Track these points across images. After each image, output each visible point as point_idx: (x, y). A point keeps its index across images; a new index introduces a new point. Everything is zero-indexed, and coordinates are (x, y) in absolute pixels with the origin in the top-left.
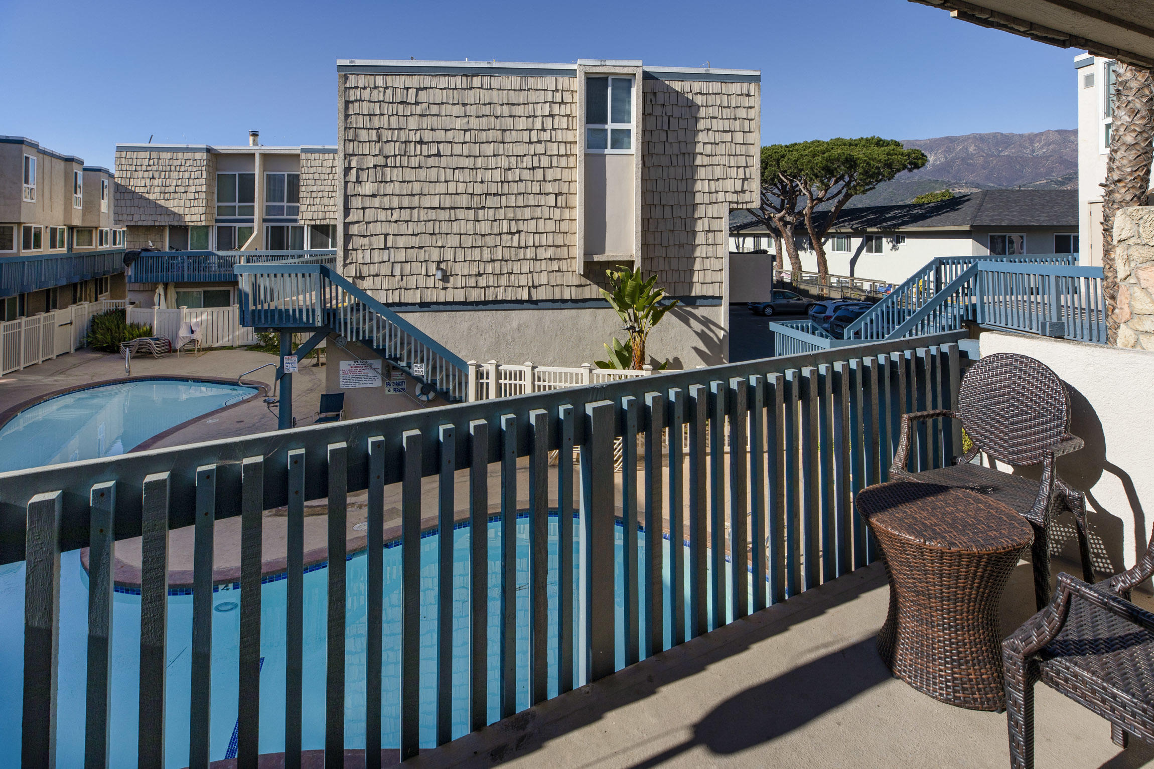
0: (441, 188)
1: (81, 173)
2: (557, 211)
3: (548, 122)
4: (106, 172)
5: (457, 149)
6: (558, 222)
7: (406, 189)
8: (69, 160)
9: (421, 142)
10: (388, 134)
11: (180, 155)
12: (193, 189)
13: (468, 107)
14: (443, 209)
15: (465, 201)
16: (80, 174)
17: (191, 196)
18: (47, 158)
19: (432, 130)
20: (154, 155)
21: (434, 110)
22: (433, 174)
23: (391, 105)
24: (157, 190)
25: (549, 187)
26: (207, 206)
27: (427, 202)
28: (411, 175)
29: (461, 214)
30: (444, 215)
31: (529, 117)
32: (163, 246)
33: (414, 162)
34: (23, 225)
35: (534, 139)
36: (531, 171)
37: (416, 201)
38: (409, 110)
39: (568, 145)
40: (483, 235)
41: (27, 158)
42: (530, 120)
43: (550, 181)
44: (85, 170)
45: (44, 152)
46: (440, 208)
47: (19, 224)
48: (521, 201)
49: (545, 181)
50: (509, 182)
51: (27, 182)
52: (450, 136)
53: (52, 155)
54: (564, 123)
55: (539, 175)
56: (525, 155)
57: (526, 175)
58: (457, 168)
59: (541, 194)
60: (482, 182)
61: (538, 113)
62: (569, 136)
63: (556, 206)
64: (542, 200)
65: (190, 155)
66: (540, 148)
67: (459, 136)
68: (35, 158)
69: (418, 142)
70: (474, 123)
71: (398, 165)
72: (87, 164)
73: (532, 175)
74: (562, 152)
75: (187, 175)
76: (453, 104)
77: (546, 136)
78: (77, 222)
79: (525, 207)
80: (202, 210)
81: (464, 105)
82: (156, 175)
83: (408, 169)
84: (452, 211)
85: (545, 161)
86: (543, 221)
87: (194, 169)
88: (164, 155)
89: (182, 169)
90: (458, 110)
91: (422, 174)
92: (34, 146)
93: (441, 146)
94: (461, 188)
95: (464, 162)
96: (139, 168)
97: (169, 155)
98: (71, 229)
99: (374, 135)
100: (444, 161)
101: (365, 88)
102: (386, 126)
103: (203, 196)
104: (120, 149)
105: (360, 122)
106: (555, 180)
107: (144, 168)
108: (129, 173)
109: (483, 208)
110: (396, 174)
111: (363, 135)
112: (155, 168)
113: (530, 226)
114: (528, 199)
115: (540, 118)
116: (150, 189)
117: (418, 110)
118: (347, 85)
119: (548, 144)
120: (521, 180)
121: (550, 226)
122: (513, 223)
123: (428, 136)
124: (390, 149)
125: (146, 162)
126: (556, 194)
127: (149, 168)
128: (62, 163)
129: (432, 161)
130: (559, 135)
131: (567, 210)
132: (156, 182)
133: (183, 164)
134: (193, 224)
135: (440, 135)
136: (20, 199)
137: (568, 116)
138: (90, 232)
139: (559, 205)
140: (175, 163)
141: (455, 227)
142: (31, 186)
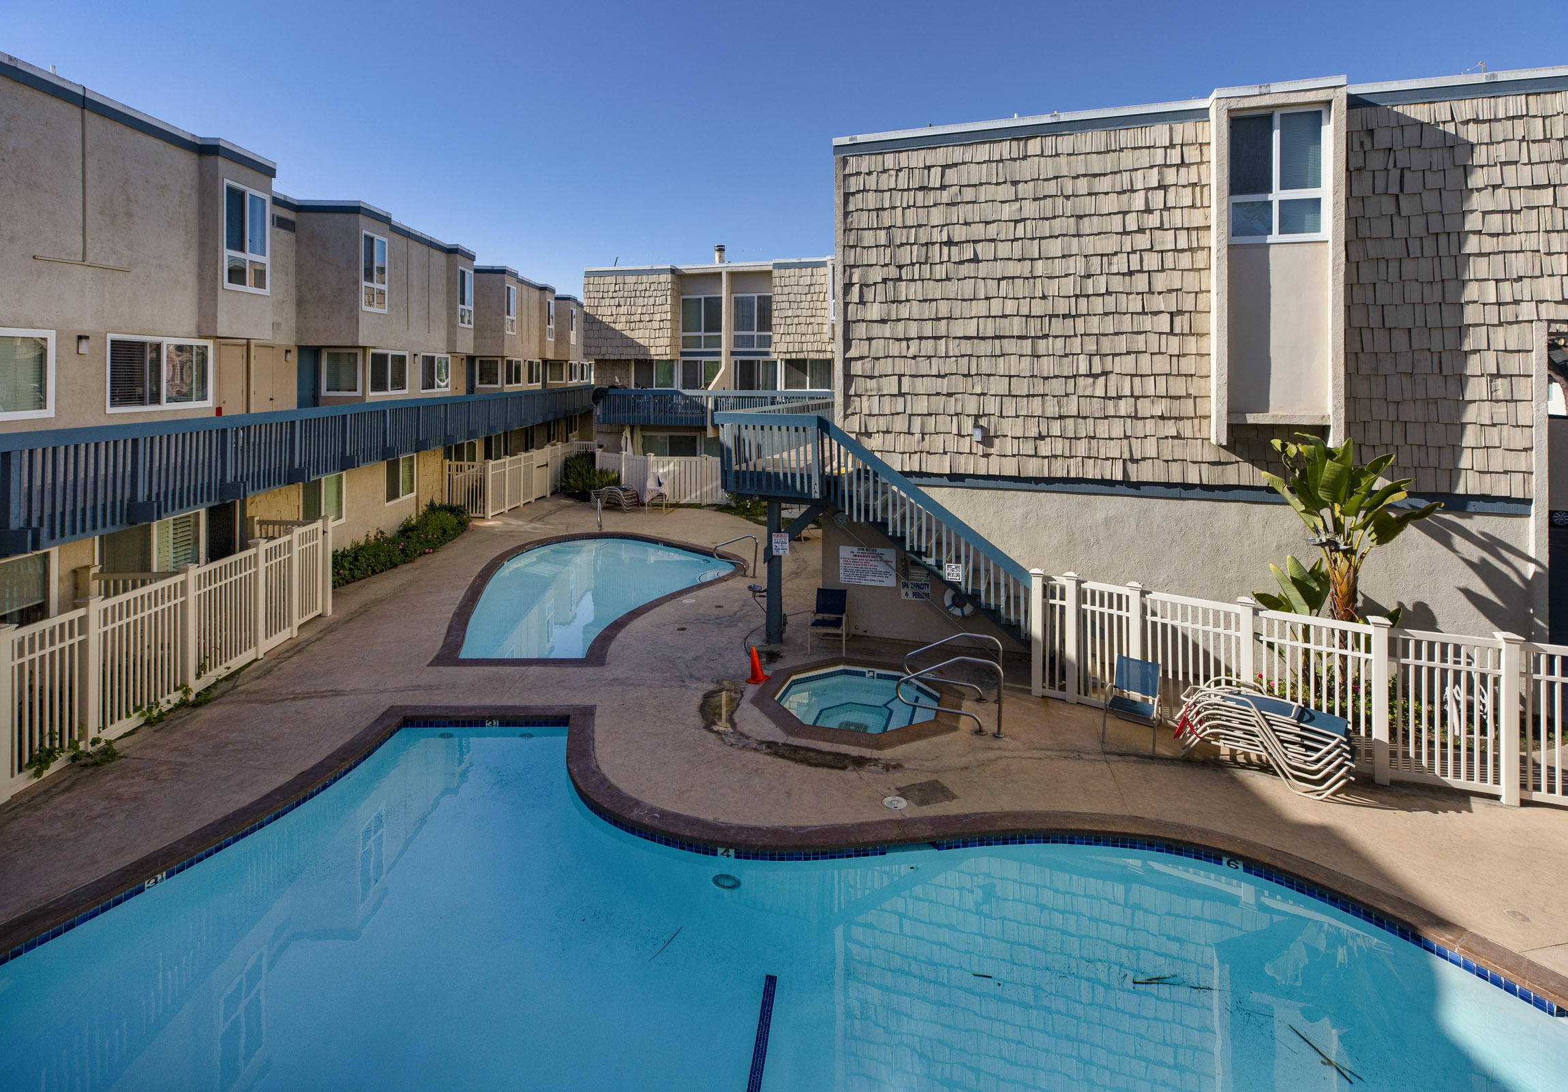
0: (980, 308)
2: (1174, 341)
3: (1157, 199)
4: (575, 300)
5: (1004, 250)
6: (1174, 359)
7: (928, 311)
8: (543, 289)
9: (949, 243)
10: (902, 235)
11: (645, 278)
12: (657, 317)
13: (1020, 186)
14: (983, 338)
15: (1016, 327)
16: (552, 302)
17: (656, 325)
18: (525, 287)
19: (966, 224)
20: (620, 279)
21: (969, 194)
22: (967, 288)
23: (905, 193)
24: (623, 319)
25: (1158, 303)
26: (672, 337)
27: (958, 329)
28: (934, 290)
29: (1010, 346)
30: (984, 348)
31: (1124, 192)
32: (629, 382)
33: (940, 272)
34: (506, 358)
35: (1132, 226)
36: (1127, 278)
37: (942, 328)
38: (931, 198)
39: (1194, 233)
40: (1046, 378)
41: (509, 288)
42: (1125, 197)
43: (1160, 293)
44: (557, 299)
45: (522, 282)
46: (978, 337)
47: (503, 357)
48: (1109, 325)
49: (1151, 292)
50: (1088, 296)
51: (508, 313)
52: (992, 230)
53: (529, 284)
54: (1186, 197)
55: (1141, 282)
56: (1116, 254)
57: (1117, 284)
58: (1004, 278)
59: (1144, 313)
60: (1044, 297)
61: (1139, 185)
62: (1196, 218)
63: (1172, 333)
64: (1147, 323)
65: (654, 278)
66: (1143, 241)
67: (1008, 231)
68: (515, 287)
69: (945, 243)
70: (1029, 209)
71: (916, 277)
72: (558, 293)
73: (1128, 284)
74: (1183, 244)
75: (652, 301)
76: (998, 184)
77: (1153, 220)
78: (550, 355)
79: (1116, 334)
80: (667, 341)
81: (1015, 183)
82: (622, 303)
83: (931, 282)
84: (997, 342)
85: (1152, 261)
86: (1147, 356)
87: (659, 294)
88: (629, 279)
89: (647, 294)
90: (1006, 192)
91: (951, 288)
92: (515, 275)
93: (979, 247)
94: (1010, 307)
95: (1013, 269)
96: (605, 295)
97: (634, 278)
98: (545, 362)
99: (882, 237)
100: (983, 269)
101: (870, 173)
102: (899, 224)
103: (668, 324)
104: (588, 274)
105: (863, 220)
106: (1170, 291)
107: (610, 294)
108: (596, 301)
109: (1046, 336)
110: (914, 290)
111: (868, 238)
112: (620, 294)
113: (1127, 365)
114: (1120, 322)
115: (1142, 193)
116: (616, 318)
117: (945, 196)
118: (847, 172)
119: (1157, 233)
120: (1108, 293)
121: (1161, 365)
122: (1096, 360)
123: (959, 234)
124: (905, 256)
125: (612, 288)
126: (1172, 314)
127: (615, 295)
128: (537, 292)
129: (965, 270)
130: (1177, 218)
131: (1193, 339)
132: (623, 310)
133: (648, 288)
134: (658, 358)
135: (978, 231)
136: (503, 331)
137: (1194, 185)
138: (561, 365)
139: (1177, 330)
140: (641, 287)
141: (1002, 366)
142: (512, 317)
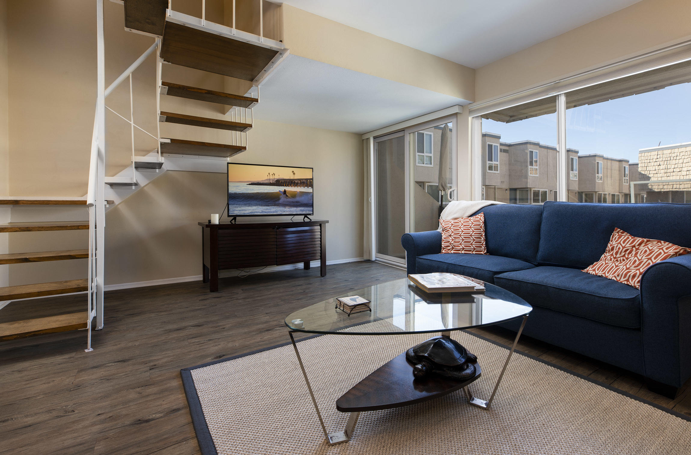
1: (628, 167)
8: (620, 161)
11: (676, 150)
12: (685, 169)
17: (683, 173)
18: (609, 162)
20: (660, 152)
24: (663, 171)
32: (668, 202)
34: (598, 192)
41: (598, 163)
45: (607, 159)
47: (596, 192)
51: (598, 173)
53: (612, 160)
65: (683, 149)
68: (602, 162)
75: (681, 161)
82: (662, 163)
87: (686, 157)
88: (665, 152)
89: (678, 158)
92: (602, 157)
96: (651, 161)
97: (669, 151)
104: (641, 152)
107: (654, 160)
108: (646, 164)
112: (661, 159)
116: (658, 171)
127: (657, 160)
128: (618, 163)
132: (661, 167)
133: (678, 155)
134: (686, 190)
136: (595, 181)
140: (673, 155)
142: (600, 175)
